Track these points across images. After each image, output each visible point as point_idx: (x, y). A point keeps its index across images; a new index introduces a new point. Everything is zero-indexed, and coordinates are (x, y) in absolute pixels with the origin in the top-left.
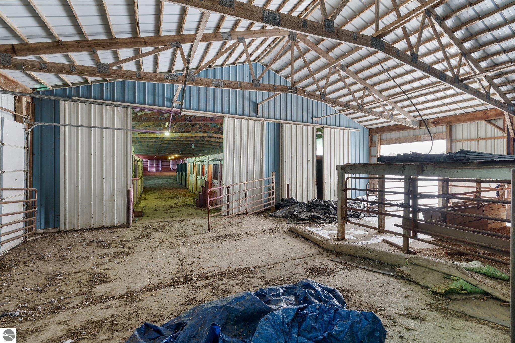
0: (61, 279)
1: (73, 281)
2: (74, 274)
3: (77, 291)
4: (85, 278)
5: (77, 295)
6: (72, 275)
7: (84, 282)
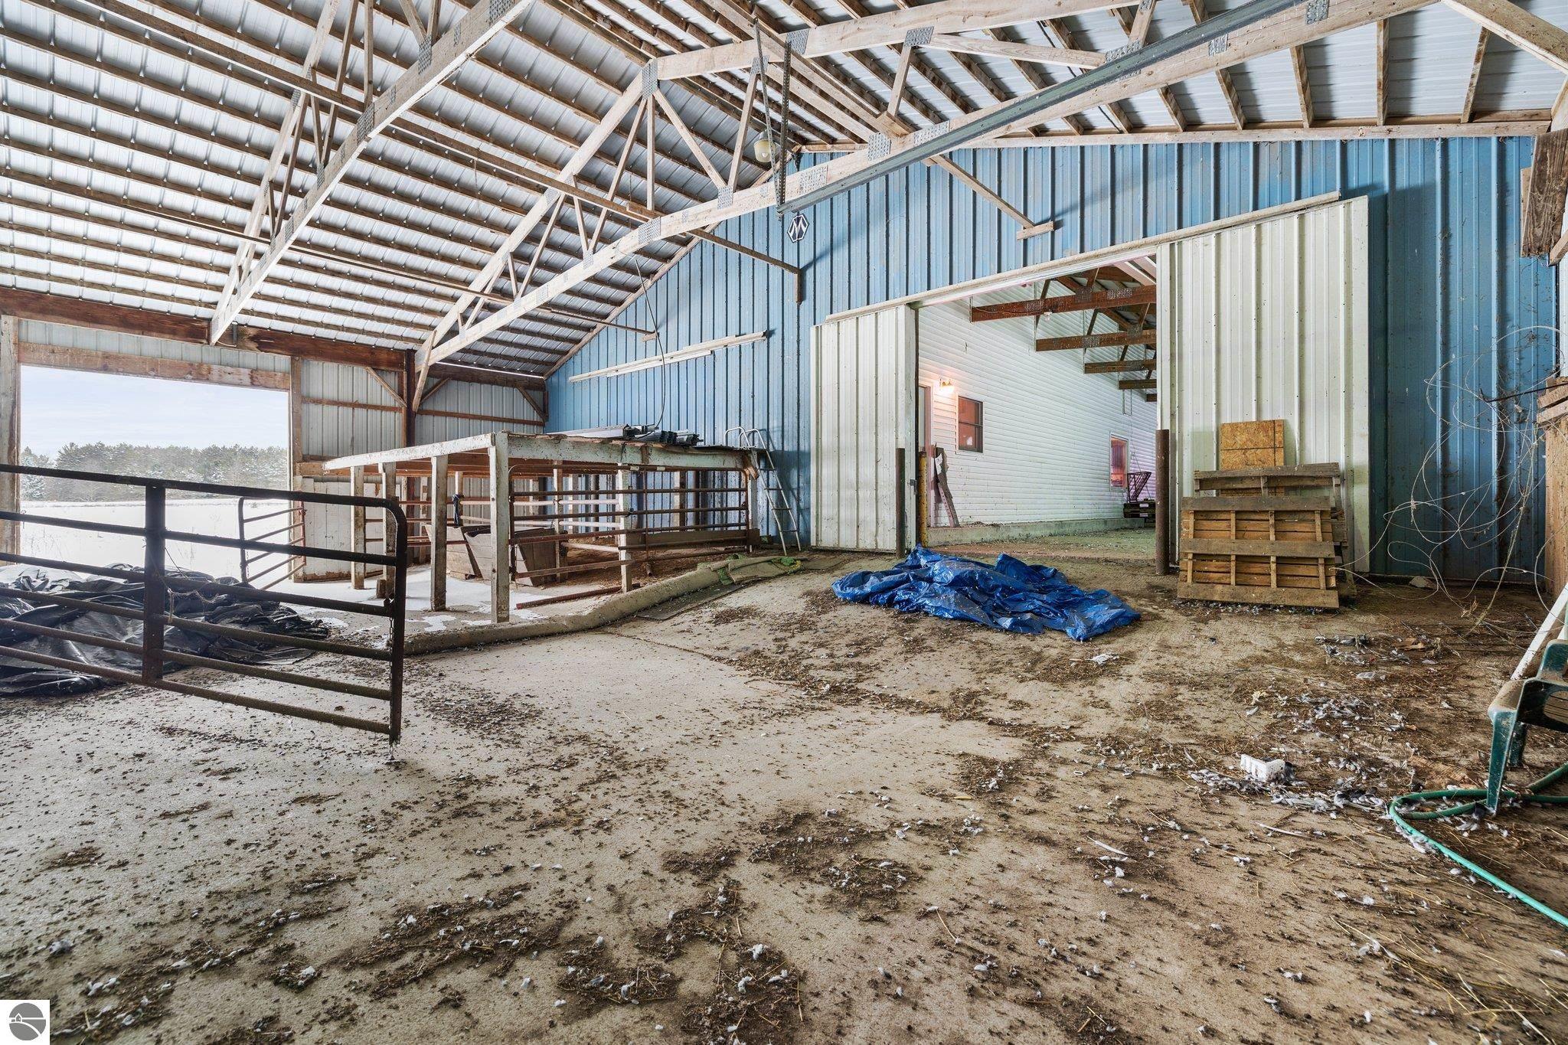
0: (1105, 837)
1: (1066, 810)
2: (1055, 838)
3: (1062, 772)
4: (1025, 800)
5: (1064, 762)
6: (1061, 839)
7: (1034, 788)
